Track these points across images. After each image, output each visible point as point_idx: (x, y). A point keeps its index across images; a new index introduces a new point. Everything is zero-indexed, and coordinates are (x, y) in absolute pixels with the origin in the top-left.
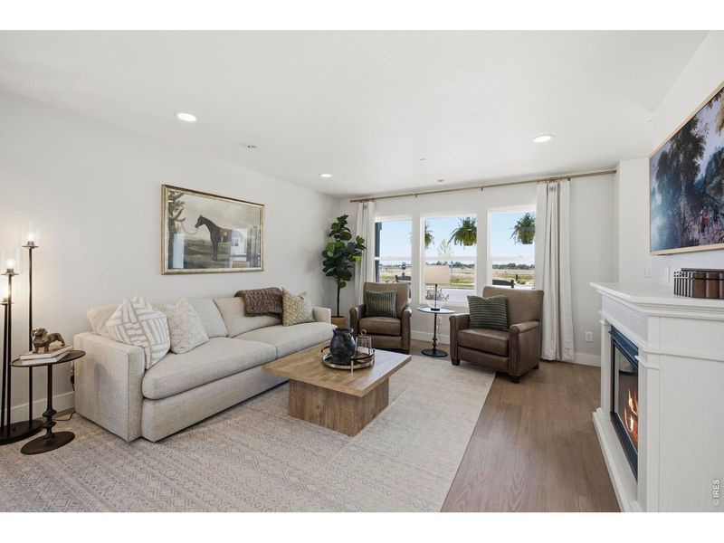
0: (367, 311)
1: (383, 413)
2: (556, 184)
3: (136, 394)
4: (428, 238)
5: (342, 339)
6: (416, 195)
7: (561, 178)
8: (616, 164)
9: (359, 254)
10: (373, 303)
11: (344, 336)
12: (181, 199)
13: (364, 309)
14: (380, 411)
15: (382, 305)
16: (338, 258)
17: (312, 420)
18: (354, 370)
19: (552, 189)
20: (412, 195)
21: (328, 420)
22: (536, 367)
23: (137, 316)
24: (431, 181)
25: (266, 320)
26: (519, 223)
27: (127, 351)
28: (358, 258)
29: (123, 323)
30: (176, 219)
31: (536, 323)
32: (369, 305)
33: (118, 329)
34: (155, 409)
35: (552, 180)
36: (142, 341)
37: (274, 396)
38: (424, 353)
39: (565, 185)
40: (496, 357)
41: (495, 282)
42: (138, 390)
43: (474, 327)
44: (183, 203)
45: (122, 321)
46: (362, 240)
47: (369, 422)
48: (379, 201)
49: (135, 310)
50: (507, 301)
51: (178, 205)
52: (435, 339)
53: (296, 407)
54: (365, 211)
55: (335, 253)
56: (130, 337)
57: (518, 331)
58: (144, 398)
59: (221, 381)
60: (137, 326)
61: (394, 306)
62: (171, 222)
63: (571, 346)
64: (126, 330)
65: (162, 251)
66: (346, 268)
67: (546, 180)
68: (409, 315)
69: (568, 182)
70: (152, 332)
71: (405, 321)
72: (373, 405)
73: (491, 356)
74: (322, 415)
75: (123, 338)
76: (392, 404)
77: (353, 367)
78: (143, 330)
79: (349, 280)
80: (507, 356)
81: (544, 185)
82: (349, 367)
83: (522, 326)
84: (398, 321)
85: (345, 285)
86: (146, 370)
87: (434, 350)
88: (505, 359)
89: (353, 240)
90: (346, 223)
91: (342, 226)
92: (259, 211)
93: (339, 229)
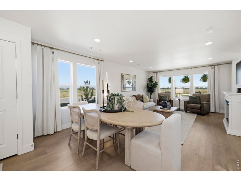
2: (214, 67)
5: (165, 103)
6: (172, 70)
7: (215, 65)
8: (232, 61)
10: (162, 98)
12: (124, 76)
13: (159, 99)
15: (164, 98)
16: (152, 87)
19: (212, 68)
22: (208, 113)
26: (202, 76)
28: (156, 87)
31: (208, 102)
39: (216, 67)
40: (197, 110)
41: (196, 93)
46: (157, 83)
48: (161, 72)
50: (199, 97)
52: (179, 107)
54: (157, 75)
57: (203, 104)
61: (167, 99)
63: (219, 108)
65: (121, 87)
66: (153, 90)
67: (211, 66)
68: (173, 101)
69: (217, 66)
71: (172, 102)
82: (167, 109)
83: (204, 102)
85: (152, 94)
87: (179, 110)
88: (200, 110)
89: (154, 82)
90: (152, 78)
92: (135, 77)
93: (151, 80)
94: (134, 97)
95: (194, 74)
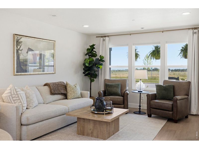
0: (106, 93)
1: (117, 133)
2: (197, 30)
3: (19, 123)
4: (137, 56)
5: (100, 101)
6: (130, 34)
9: (102, 64)
10: (109, 89)
11: (101, 100)
12: (21, 40)
13: (105, 92)
14: (116, 132)
15: (114, 90)
16: (91, 66)
17: (88, 135)
18: (106, 114)
19: (195, 33)
20: (128, 34)
21: (95, 134)
22: (187, 117)
23: (16, 92)
24: (137, 28)
25: (60, 97)
26: (183, 48)
27: (16, 106)
28: (101, 66)
29: (11, 95)
30: (19, 49)
31: (186, 97)
32: (107, 90)
33: (9, 97)
34: (27, 128)
35: (195, 28)
36: (19, 102)
37: (69, 128)
38: (135, 113)
40: (167, 112)
42: (20, 121)
43: (158, 99)
44: (22, 42)
45: (11, 94)
46: (103, 57)
47: (111, 136)
48: (110, 37)
49: (16, 90)
50: (174, 87)
51: (20, 43)
52: (140, 106)
53: (81, 130)
54: (104, 42)
55: (89, 64)
56: (14, 101)
57: (177, 100)
58: (22, 125)
59: (48, 120)
60: (17, 96)
61: (120, 90)
62: (17, 51)
64: (13, 98)
65: (14, 64)
66: (95, 72)
67: (192, 29)
68: (128, 94)
70: (22, 99)
71: (125, 97)
72: (113, 129)
73: (165, 112)
74: (92, 133)
75: (11, 101)
76: (120, 130)
77: (105, 113)
78: (19, 98)
79: (96, 78)
80: (172, 111)
81: (191, 31)
82: (103, 113)
83: (179, 97)
84: (122, 97)
85: (94, 80)
86: (21, 114)
87: (140, 111)
88: (171, 113)
89: (98, 57)
90: (94, 48)
91: (92, 50)
92: (52, 44)
93: (91, 52)
94: (46, 87)
95: (167, 42)
